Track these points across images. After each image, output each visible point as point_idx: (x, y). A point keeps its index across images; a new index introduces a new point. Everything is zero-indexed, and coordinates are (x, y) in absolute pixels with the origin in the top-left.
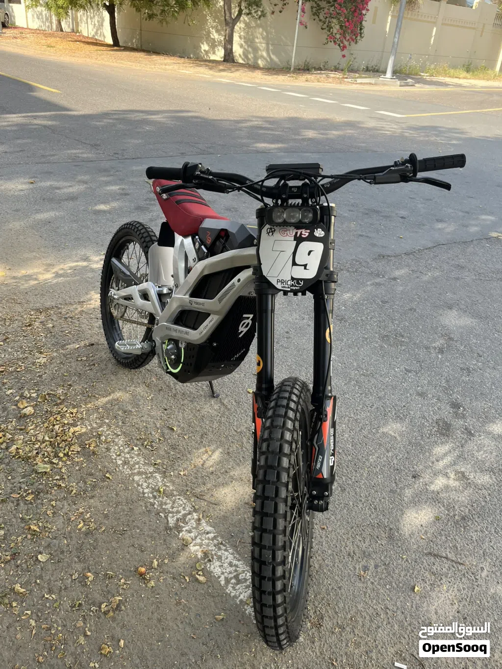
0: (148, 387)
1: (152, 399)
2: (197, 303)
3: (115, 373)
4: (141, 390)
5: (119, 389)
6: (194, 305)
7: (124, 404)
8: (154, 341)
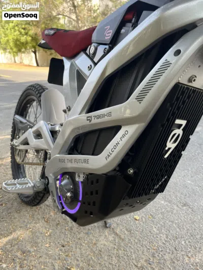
0: (47, 222)
1: (50, 235)
2: (98, 117)
3: (18, 211)
4: (40, 226)
5: (21, 227)
6: (94, 121)
7: (24, 243)
8: (47, 177)
